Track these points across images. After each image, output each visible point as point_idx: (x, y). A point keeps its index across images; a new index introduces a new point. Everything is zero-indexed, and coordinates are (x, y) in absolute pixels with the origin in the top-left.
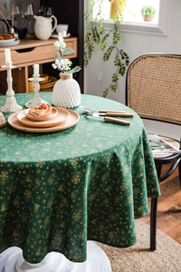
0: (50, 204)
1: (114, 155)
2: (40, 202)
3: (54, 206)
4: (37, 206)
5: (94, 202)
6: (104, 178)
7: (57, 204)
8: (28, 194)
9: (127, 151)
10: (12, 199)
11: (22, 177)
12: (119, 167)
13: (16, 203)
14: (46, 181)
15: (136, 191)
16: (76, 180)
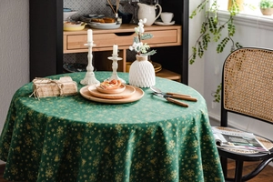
0: (96, 163)
1: (159, 128)
2: (86, 158)
3: (100, 165)
4: (84, 161)
5: (140, 171)
6: (149, 148)
7: (104, 165)
8: (79, 150)
9: (174, 127)
10: (66, 152)
12: (164, 141)
13: (69, 157)
14: (93, 139)
15: (190, 173)
16: (119, 144)
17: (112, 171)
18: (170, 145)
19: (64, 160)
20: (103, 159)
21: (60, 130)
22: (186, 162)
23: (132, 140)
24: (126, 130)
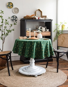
0: (29, 48)
1: (40, 42)
3: (30, 49)
5: (37, 50)
6: (38, 46)
8: (26, 46)
9: (43, 42)
10: (24, 47)
11: (25, 43)
14: (28, 44)
15: (47, 52)
16: (33, 44)
17: (32, 49)
18: (42, 45)
19: (23, 48)
20: (30, 47)
21: (23, 42)
22: (46, 49)
23: (35, 44)
24: (34, 42)
